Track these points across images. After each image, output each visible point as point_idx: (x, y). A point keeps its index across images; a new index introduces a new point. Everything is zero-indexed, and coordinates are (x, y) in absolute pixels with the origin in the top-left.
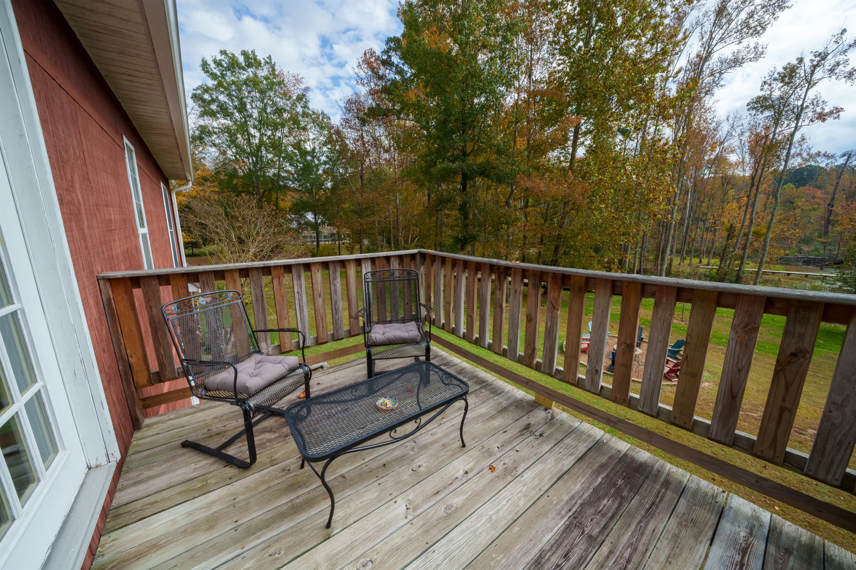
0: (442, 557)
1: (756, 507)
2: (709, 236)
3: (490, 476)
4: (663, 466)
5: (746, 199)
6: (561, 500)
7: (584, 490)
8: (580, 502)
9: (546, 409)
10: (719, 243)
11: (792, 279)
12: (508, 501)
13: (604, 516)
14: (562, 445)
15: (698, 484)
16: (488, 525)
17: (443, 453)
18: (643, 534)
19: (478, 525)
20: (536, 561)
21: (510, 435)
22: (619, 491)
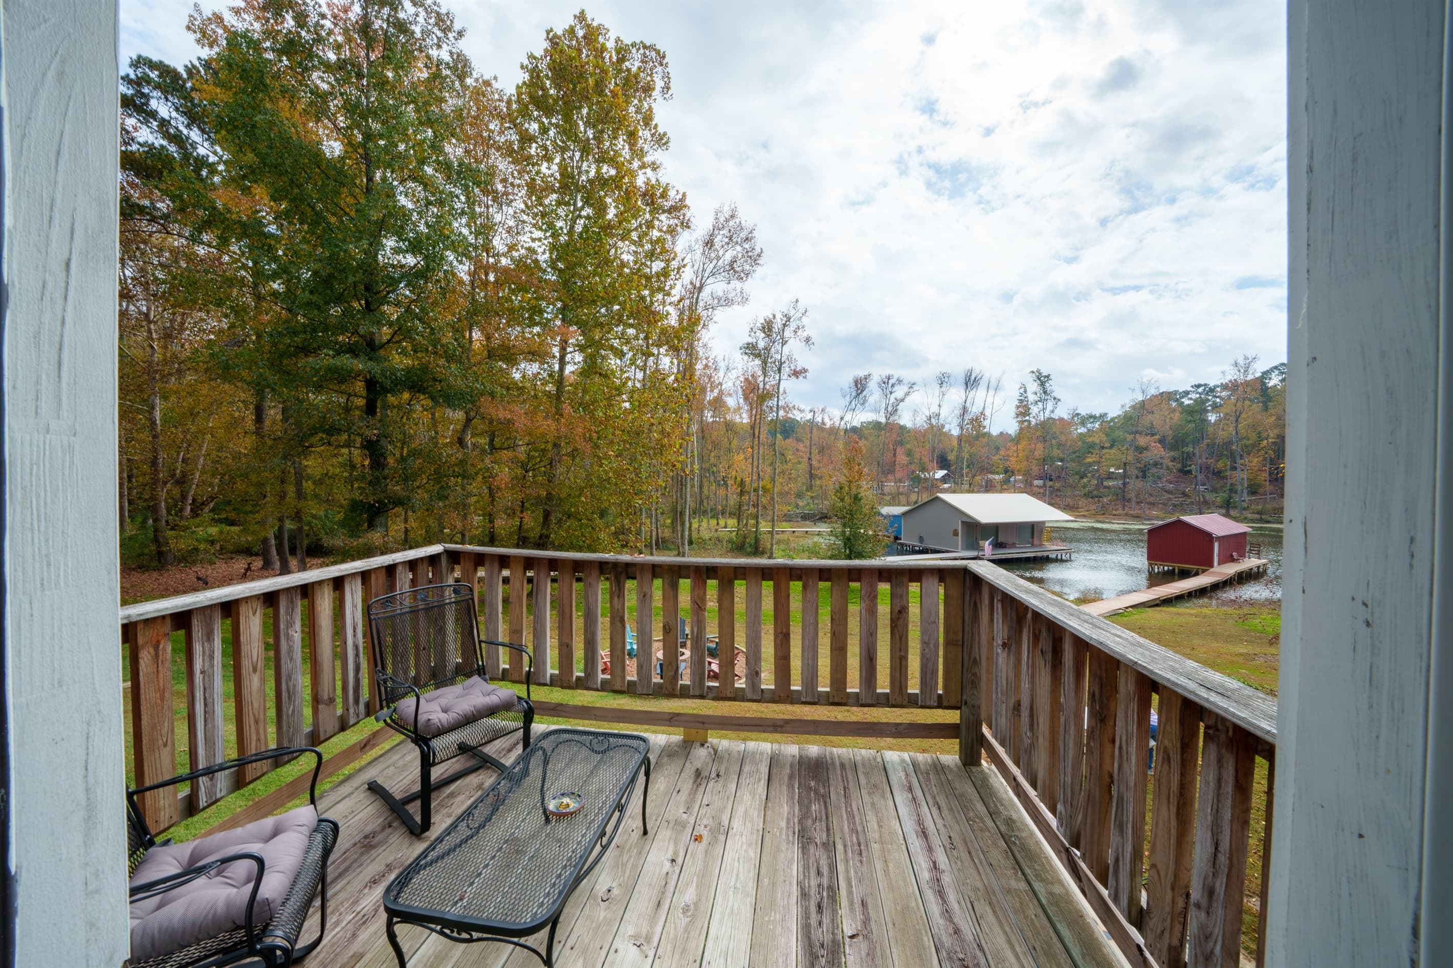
0: (722, 961)
1: (898, 753)
2: (722, 492)
3: (701, 848)
4: (831, 753)
5: (750, 450)
6: (782, 829)
7: (792, 807)
8: (796, 820)
9: (702, 745)
10: (733, 500)
11: (797, 537)
12: (739, 861)
13: (821, 820)
14: (745, 776)
15: (861, 755)
16: (739, 896)
17: (626, 857)
18: (854, 817)
19: (730, 904)
20: (802, 895)
21: (687, 792)
22: (816, 792)
